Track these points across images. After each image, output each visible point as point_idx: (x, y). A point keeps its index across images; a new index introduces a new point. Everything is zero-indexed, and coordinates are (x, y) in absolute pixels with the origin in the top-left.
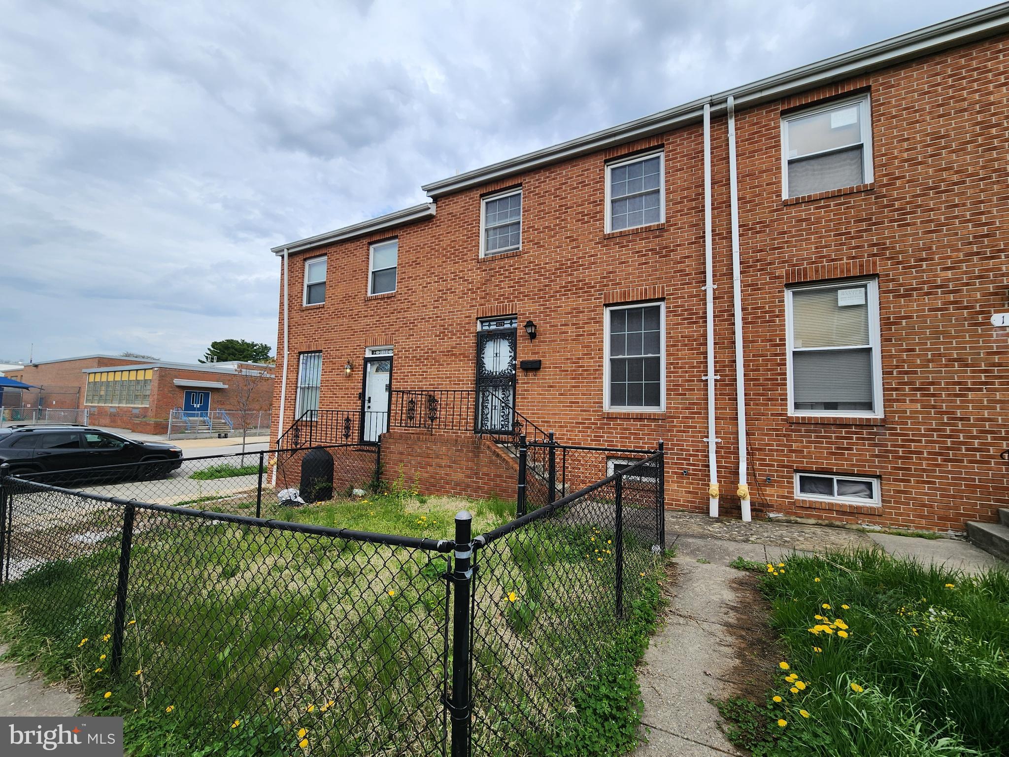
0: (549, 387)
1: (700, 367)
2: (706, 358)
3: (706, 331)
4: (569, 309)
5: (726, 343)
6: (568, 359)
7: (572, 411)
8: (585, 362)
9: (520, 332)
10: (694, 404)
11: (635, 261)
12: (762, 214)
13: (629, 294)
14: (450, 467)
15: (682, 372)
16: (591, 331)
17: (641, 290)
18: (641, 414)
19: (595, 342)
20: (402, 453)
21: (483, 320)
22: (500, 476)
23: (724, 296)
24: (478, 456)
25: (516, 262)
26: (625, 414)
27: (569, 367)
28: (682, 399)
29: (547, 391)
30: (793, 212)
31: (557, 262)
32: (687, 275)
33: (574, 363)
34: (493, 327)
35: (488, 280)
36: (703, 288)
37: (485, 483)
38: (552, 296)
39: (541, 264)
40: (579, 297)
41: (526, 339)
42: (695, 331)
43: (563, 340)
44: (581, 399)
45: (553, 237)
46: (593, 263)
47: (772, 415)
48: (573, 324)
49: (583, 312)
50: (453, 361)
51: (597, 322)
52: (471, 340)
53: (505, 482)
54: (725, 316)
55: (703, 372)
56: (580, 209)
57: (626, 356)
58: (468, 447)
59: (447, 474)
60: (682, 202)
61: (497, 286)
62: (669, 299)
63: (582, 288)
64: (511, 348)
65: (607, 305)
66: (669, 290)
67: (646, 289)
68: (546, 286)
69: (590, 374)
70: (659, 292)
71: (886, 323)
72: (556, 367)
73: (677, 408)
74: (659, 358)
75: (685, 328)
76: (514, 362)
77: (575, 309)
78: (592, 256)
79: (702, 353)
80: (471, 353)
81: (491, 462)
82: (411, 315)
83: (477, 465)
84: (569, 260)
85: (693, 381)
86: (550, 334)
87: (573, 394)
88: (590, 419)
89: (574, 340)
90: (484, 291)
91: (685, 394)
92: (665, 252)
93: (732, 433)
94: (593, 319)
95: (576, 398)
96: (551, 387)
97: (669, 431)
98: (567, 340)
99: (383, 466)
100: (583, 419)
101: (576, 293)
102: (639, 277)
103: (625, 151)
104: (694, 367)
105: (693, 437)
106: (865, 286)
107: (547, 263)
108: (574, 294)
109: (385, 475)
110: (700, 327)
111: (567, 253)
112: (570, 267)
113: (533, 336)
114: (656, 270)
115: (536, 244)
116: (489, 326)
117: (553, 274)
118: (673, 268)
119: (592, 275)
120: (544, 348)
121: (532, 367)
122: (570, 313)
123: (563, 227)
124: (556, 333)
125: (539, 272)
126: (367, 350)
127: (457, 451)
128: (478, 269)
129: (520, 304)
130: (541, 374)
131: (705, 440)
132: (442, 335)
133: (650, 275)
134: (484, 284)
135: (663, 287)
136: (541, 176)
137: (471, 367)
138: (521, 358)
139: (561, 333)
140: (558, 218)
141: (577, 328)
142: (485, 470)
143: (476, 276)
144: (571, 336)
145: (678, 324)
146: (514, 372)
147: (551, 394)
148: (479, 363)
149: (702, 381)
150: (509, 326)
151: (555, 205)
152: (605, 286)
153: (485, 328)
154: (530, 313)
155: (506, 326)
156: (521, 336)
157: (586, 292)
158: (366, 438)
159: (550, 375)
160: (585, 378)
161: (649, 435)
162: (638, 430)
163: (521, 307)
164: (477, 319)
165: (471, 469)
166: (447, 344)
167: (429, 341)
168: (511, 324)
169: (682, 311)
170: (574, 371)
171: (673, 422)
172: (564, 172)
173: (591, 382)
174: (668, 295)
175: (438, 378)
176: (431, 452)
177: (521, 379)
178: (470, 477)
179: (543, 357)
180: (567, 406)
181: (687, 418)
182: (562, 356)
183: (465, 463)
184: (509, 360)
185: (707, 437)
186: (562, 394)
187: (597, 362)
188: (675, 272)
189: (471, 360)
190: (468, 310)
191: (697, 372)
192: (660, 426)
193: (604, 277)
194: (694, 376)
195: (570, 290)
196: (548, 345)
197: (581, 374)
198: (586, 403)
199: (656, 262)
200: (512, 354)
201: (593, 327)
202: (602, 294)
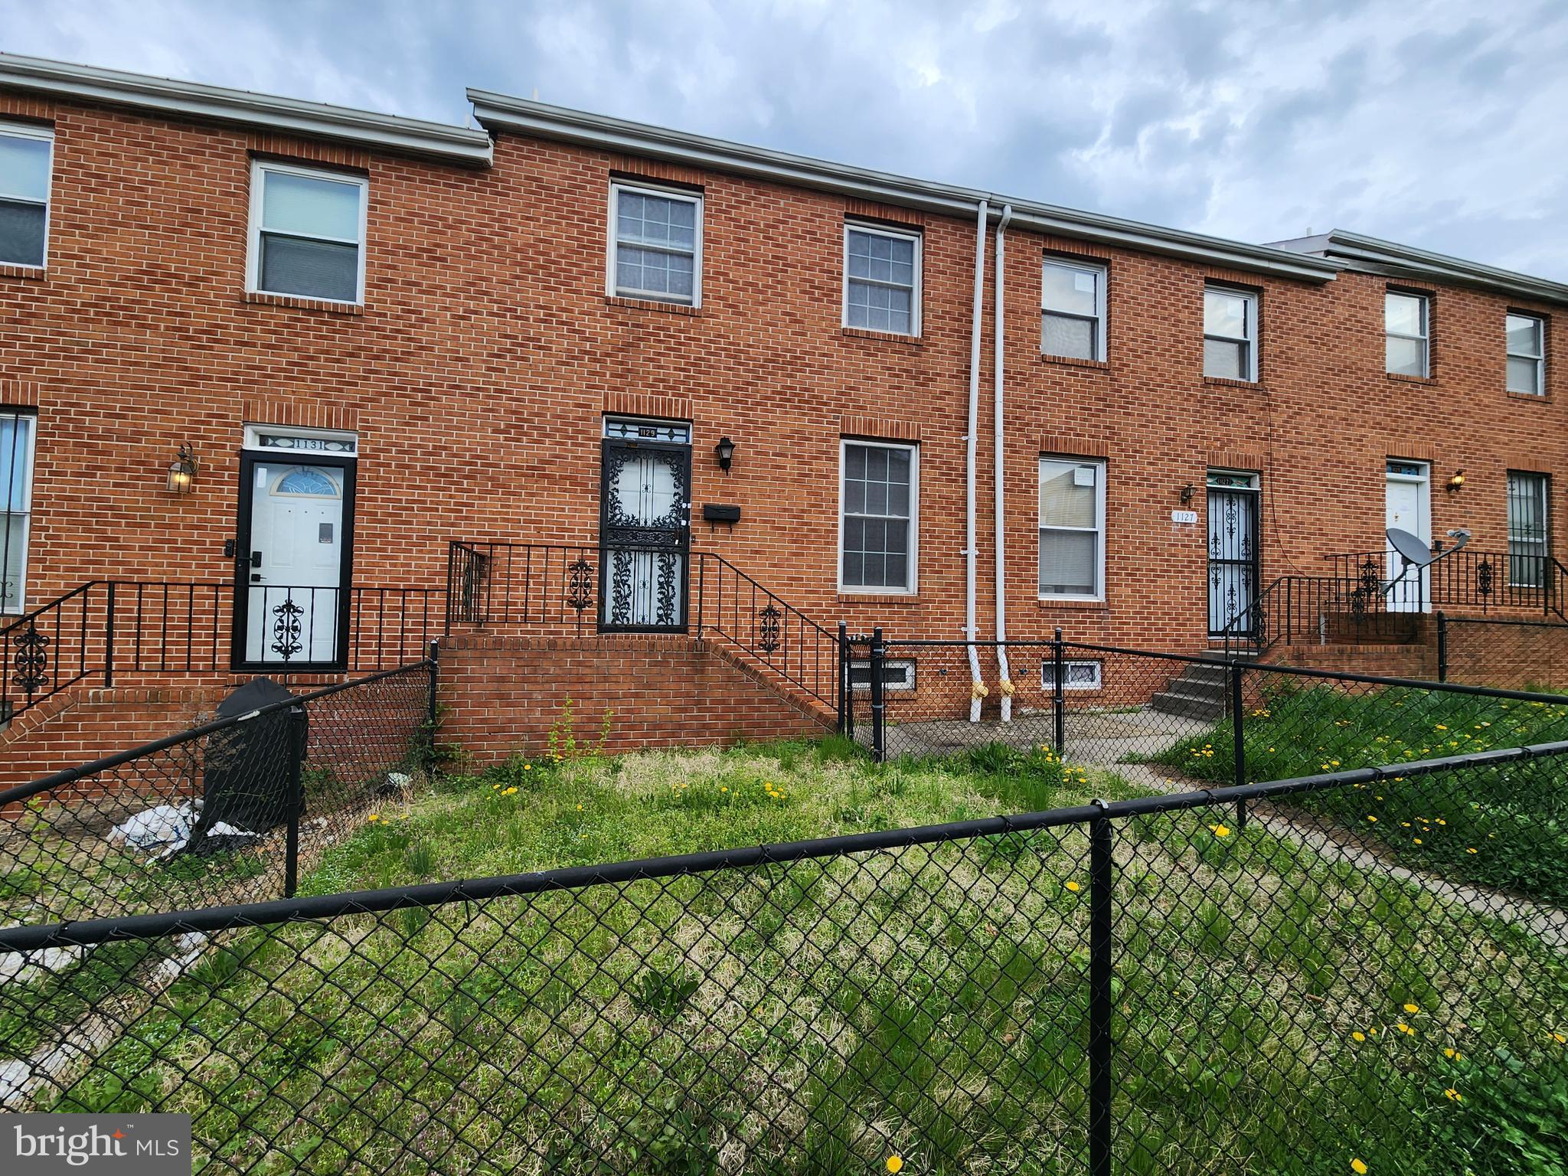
0: (752, 552)
1: (958, 538)
2: (966, 527)
3: (966, 493)
4: (787, 431)
5: (987, 512)
6: (785, 510)
7: (792, 592)
8: (811, 518)
9: (697, 454)
10: (951, 584)
11: (886, 381)
12: (1022, 365)
13: (876, 425)
14: (636, 696)
15: (939, 543)
16: (822, 471)
17: (892, 423)
18: (891, 598)
19: (828, 489)
20: (502, 680)
21: (613, 417)
22: (749, 701)
23: (986, 452)
24: (702, 672)
25: (692, 326)
26: (870, 597)
27: (786, 521)
28: (938, 578)
29: (750, 558)
30: (1049, 371)
31: (768, 348)
32: (947, 417)
33: (795, 517)
34: (632, 436)
35: (630, 345)
36: (964, 438)
37: (717, 718)
38: (758, 404)
39: (739, 345)
40: (804, 414)
41: (711, 468)
42: (954, 492)
43: (777, 479)
44: (807, 573)
45: (761, 304)
46: (827, 368)
47: (1025, 598)
48: (794, 456)
49: (810, 439)
50: (545, 489)
51: (831, 459)
52: (593, 453)
53: (758, 710)
54: (987, 477)
55: (961, 544)
56: (807, 274)
57: (866, 515)
58: (679, 656)
59: (629, 711)
60: (943, 318)
61: (651, 360)
62: (926, 444)
63: (809, 402)
64: (678, 480)
65: (843, 436)
66: (926, 431)
67: (898, 424)
68: (748, 384)
69: (820, 537)
70: (913, 433)
71: (1111, 509)
72: (765, 522)
73: (933, 590)
74: (908, 521)
75: (943, 486)
76: (684, 506)
77: (797, 432)
78: (824, 355)
79: (961, 521)
80: (592, 479)
81: (730, 679)
82: (416, 371)
83: (700, 686)
84: (789, 351)
85: (951, 555)
86: (755, 465)
87: (793, 566)
88: (821, 605)
89: (795, 481)
90: (622, 363)
91: (941, 572)
92: (923, 378)
93: (989, 620)
94: (824, 453)
95: (797, 572)
96: (757, 552)
97: (924, 619)
98: (784, 480)
99: (443, 712)
100: (809, 604)
101: (799, 408)
102: (890, 405)
103: (874, 213)
104: (951, 538)
105: (950, 626)
106: (1095, 468)
107: (750, 346)
108: (796, 407)
109: (447, 731)
110: (960, 487)
111: (783, 338)
112: (790, 363)
113: (725, 464)
114: (911, 401)
115: (730, 306)
116: (624, 431)
117: (762, 366)
118: (931, 403)
119: (826, 385)
120: (743, 487)
121: (723, 517)
122: (789, 437)
123: (780, 295)
124: (766, 466)
125: (735, 357)
126: (248, 431)
127: (656, 664)
128: (607, 316)
129: (698, 404)
130: (738, 529)
131: (963, 629)
132: (517, 429)
133: (904, 406)
134: (622, 350)
135: (919, 426)
136: (744, 192)
137: (590, 505)
138: (701, 499)
139: (773, 467)
140: (770, 275)
141: (799, 463)
142: (718, 693)
143: (605, 331)
144: (790, 474)
145: (935, 479)
146: (684, 523)
147: (757, 565)
148: (607, 500)
149: (960, 555)
150: (666, 439)
151: (767, 250)
152: (843, 406)
153: (612, 434)
154: (718, 424)
155: (660, 438)
156: (702, 462)
157: (814, 409)
158: (253, 655)
159: (755, 533)
160: (813, 542)
161: (900, 625)
162: (886, 618)
163: (701, 411)
164: (604, 413)
165: (688, 695)
166: (527, 453)
167: (476, 440)
168: (671, 436)
169: (940, 462)
170: (795, 529)
171: (928, 608)
172: (782, 202)
173: (822, 549)
174: (924, 438)
175: (504, 520)
176: (587, 671)
177: (701, 537)
178: (685, 710)
179: (743, 501)
180: (785, 585)
181: (944, 602)
182: (776, 503)
183: (672, 686)
184: (672, 500)
185: (965, 626)
186: (775, 566)
187: (830, 519)
188: (933, 409)
189: (591, 491)
190: (581, 392)
191: (956, 544)
192: (914, 613)
193: (842, 394)
194: (951, 549)
195: (789, 400)
196: (750, 484)
197: (806, 536)
198: (814, 580)
199: (911, 389)
200: (680, 491)
201: (822, 465)
202: (838, 418)
